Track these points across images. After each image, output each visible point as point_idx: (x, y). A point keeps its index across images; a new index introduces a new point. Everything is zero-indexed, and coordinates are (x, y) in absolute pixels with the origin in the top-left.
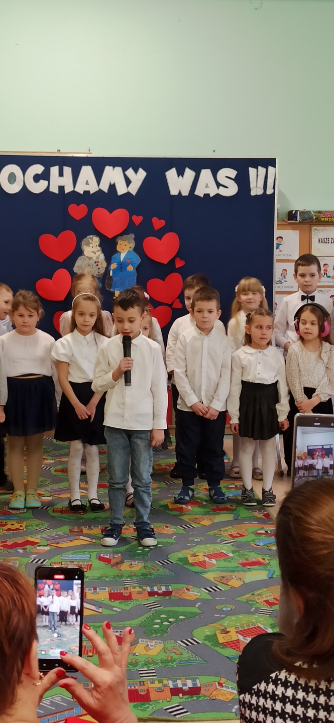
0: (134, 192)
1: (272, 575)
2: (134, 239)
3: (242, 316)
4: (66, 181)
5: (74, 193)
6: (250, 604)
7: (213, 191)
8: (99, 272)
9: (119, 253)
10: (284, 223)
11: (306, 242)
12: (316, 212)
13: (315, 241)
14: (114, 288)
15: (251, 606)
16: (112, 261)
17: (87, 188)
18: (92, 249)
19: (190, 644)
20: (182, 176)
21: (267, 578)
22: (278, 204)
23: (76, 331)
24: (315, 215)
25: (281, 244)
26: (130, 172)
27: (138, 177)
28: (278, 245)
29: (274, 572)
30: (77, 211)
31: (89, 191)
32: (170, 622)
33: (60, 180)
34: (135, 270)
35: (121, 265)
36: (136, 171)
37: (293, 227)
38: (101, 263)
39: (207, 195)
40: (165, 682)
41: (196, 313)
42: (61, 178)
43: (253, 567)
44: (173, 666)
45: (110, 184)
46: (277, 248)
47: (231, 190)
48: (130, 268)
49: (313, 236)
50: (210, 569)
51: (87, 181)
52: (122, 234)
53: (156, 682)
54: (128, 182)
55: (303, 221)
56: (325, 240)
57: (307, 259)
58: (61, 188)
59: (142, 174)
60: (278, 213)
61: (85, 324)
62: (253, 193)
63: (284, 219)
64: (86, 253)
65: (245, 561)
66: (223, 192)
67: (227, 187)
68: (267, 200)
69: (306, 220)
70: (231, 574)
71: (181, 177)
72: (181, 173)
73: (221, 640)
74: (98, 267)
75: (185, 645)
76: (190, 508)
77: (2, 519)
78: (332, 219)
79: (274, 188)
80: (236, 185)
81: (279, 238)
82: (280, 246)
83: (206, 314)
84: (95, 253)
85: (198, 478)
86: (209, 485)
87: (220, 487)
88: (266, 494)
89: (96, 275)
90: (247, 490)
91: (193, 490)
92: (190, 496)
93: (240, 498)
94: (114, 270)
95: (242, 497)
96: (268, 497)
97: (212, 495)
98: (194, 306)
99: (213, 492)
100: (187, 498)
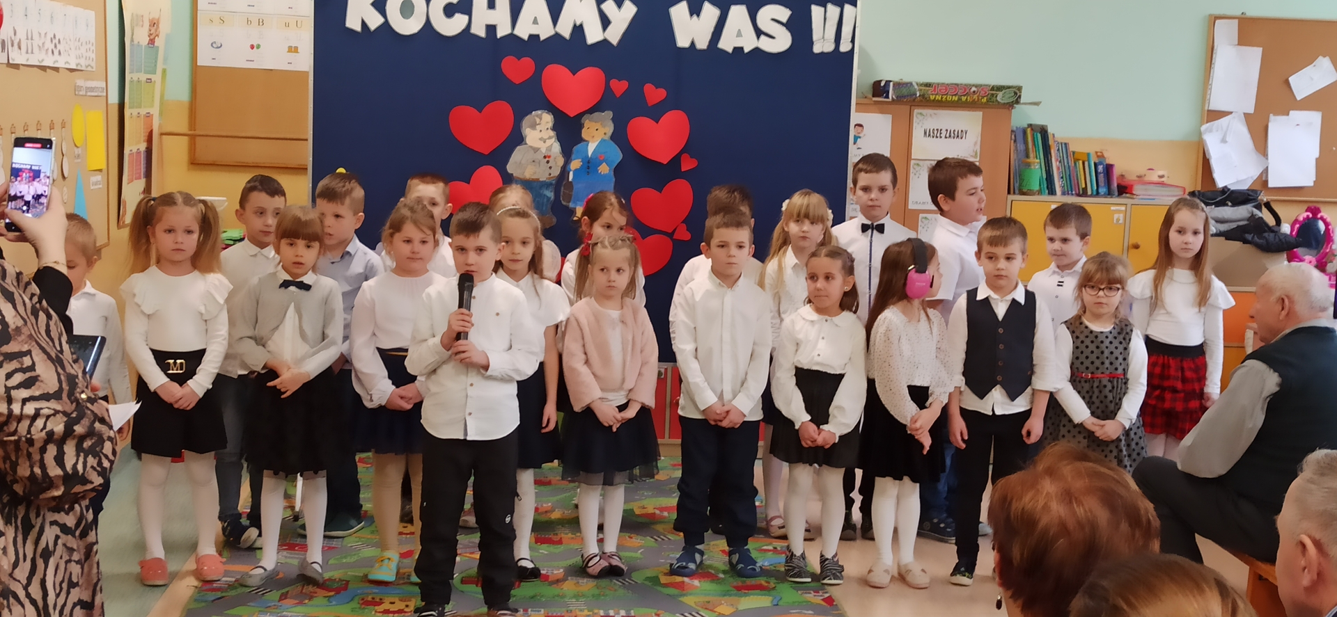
0: (614, 40)
2: (613, 120)
4: (500, 17)
5: (512, 37)
7: (749, 42)
8: (550, 174)
9: (585, 143)
10: (867, 101)
11: (903, 133)
12: (921, 85)
13: (918, 133)
14: (574, 202)
16: (573, 156)
17: (534, 31)
18: (540, 133)
20: (698, 15)
22: (858, 69)
24: (920, 90)
25: (860, 137)
26: (609, 6)
27: (623, 15)
28: (856, 138)
30: (516, 69)
31: (538, 36)
33: (489, 15)
34: (613, 173)
35: (588, 162)
36: (619, 5)
37: (881, 108)
38: (555, 158)
39: (738, 50)
41: (714, 249)
42: (491, 11)
45: (575, 25)
46: (855, 143)
47: (780, 42)
48: (604, 169)
49: (915, 124)
51: (536, 18)
52: (591, 111)
54: (605, 22)
55: (899, 100)
56: (936, 132)
57: (874, 162)
58: (491, 29)
59: (629, 9)
60: (857, 84)
61: (516, 259)
62: (817, 49)
63: (866, 95)
64: (529, 140)
66: (767, 45)
67: (772, 37)
68: (841, 62)
69: (904, 97)
71: (695, 16)
72: (695, 10)
74: (549, 165)
76: (696, 582)
77: (375, 593)
78: (949, 98)
79: (853, 41)
80: (789, 34)
81: (860, 126)
82: (859, 139)
83: (734, 251)
84: (545, 142)
85: (710, 531)
86: (728, 545)
87: (748, 550)
88: (826, 563)
89: (545, 179)
90: (795, 556)
91: (702, 553)
92: (698, 563)
93: (783, 569)
94: (576, 171)
95: (787, 568)
96: (831, 569)
97: (735, 563)
98: (711, 236)
99: (736, 557)
100: (692, 566)
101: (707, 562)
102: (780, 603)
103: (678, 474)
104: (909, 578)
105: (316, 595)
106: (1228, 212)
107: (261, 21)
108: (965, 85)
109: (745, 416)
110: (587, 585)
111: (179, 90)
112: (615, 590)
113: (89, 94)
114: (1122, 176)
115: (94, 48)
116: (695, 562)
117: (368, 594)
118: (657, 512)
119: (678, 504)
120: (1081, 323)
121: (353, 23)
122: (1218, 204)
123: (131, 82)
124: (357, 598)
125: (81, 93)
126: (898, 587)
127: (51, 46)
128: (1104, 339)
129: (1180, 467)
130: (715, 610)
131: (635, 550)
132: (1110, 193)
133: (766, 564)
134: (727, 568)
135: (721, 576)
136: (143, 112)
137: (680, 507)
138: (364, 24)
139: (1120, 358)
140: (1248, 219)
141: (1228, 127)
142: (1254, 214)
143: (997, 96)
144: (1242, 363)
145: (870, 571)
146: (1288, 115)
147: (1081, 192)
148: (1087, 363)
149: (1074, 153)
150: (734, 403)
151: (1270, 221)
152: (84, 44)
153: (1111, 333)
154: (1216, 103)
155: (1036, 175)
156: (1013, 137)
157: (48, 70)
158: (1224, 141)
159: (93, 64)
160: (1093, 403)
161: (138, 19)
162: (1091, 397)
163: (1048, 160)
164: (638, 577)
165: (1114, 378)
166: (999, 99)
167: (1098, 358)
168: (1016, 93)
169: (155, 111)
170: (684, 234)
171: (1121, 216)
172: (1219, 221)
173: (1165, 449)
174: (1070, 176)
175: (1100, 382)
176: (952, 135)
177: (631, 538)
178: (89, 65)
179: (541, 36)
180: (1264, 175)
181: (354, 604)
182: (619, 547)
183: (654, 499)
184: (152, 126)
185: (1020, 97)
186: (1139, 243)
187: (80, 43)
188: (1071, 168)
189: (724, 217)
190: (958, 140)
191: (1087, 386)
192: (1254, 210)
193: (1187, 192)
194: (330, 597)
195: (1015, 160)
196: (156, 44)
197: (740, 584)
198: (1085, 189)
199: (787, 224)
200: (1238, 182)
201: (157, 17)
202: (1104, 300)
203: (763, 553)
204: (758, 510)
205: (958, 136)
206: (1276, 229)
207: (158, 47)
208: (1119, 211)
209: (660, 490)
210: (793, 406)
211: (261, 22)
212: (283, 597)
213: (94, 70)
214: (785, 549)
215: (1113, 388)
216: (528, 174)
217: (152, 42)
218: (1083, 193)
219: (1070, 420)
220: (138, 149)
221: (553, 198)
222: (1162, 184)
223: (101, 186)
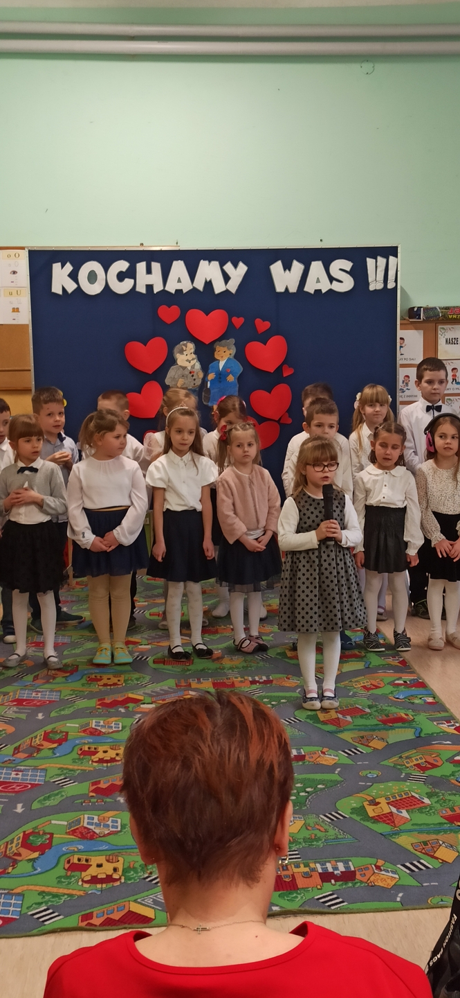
0: (233, 290)
1: (420, 734)
2: (235, 344)
3: (366, 431)
4: (155, 279)
5: (164, 292)
6: (399, 769)
7: (325, 286)
8: (195, 384)
9: (217, 361)
10: (406, 322)
11: (431, 343)
12: (443, 308)
13: (441, 341)
14: (211, 402)
15: (400, 771)
16: (210, 371)
17: (179, 287)
18: (186, 357)
19: (335, 819)
20: (290, 270)
21: (414, 737)
22: (400, 299)
23: (171, 453)
24: (442, 312)
26: (229, 267)
27: (238, 273)
29: (422, 730)
30: (169, 314)
31: (182, 290)
32: (308, 792)
33: (148, 278)
34: (237, 381)
35: (220, 374)
36: (235, 266)
37: (416, 326)
38: (197, 373)
39: (318, 292)
40: (312, 865)
41: (314, 428)
42: (149, 275)
43: (395, 725)
44: (319, 846)
45: (206, 281)
46: (401, 350)
47: (347, 284)
48: (231, 378)
49: (439, 336)
50: (345, 728)
51: (179, 278)
52: (220, 339)
53: (302, 866)
54: (227, 278)
55: (427, 320)
56: (454, 340)
57: (432, 363)
58: (150, 287)
59: (242, 268)
60: (400, 309)
61: (184, 442)
62: (372, 288)
64: (179, 362)
65: (385, 718)
66: (337, 287)
67: (341, 282)
68: (389, 295)
69: (431, 317)
70: (371, 733)
71: (287, 271)
72: (287, 267)
73: (371, 814)
74: (194, 378)
75: (329, 821)
77: (97, 673)
79: (396, 281)
80: (352, 278)
81: (403, 339)
83: (327, 429)
84: (190, 362)
88: (399, 636)
89: (191, 388)
90: (371, 633)
94: (212, 381)
95: (366, 642)
96: (401, 640)
102: (371, 666)
110: (238, 661)
112: (258, 663)
117: (92, 674)
121: (56, 289)
124: (85, 677)
131: (267, 634)
138: (64, 289)
145: (430, 639)
170: (287, 420)
181: (84, 681)
182: (259, 632)
194: (66, 677)
212: (36, 678)
216: (180, 384)
221: (197, 400)
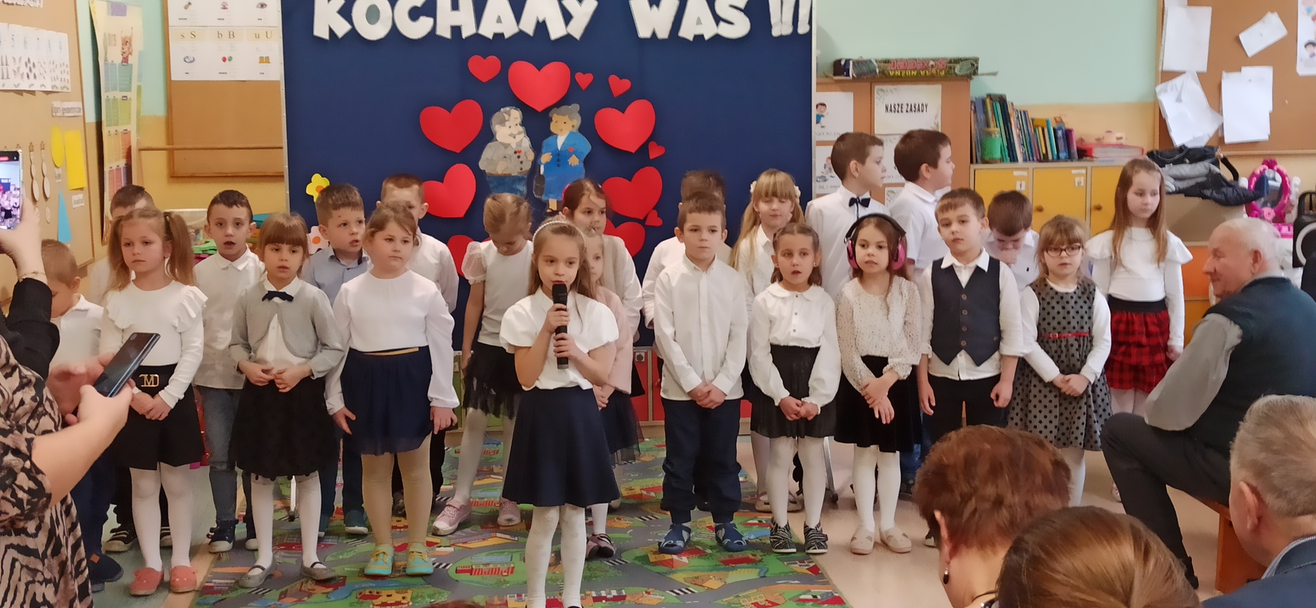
0: (577, 34)
2: (580, 112)
3: (760, 238)
4: (464, 18)
5: (477, 37)
7: (709, 30)
8: (521, 169)
9: (554, 136)
10: (827, 80)
11: (865, 111)
12: (880, 62)
13: (879, 108)
14: (546, 195)
16: (543, 150)
17: (499, 29)
18: (509, 129)
20: (658, 6)
22: (817, 48)
24: (879, 67)
25: (822, 116)
26: (571, 2)
27: (584, 9)
28: (819, 118)
30: (483, 67)
31: (503, 33)
33: (454, 17)
34: (582, 164)
35: (558, 155)
37: (842, 86)
38: (525, 153)
39: (699, 38)
41: (687, 234)
42: (455, 13)
45: (538, 22)
46: (817, 123)
47: (740, 27)
48: (574, 161)
49: (876, 100)
51: (499, 17)
52: (558, 104)
54: (567, 17)
55: (859, 77)
56: (897, 107)
58: (456, 30)
59: (591, 4)
60: (817, 64)
62: (775, 32)
63: (828, 74)
64: (499, 137)
66: (725, 31)
67: (730, 23)
68: (800, 43)
69: (865, 74)
71: (655, 7)
72: (654, 2)
74: (521, 159)
76: (685, 559)
77: (373, 587)
78: (908, 73)
79: (810, 23)
80: (748, 19)
81: (823, 105)
82: (822, 118)
83: (706, 234)
84: (515, 137)
85: (696, 509)
86: (714, 521)
87: (734, 525)
88: (811, 532)
89: (516, 174)
90: (780, 528)
91: (689, 531)
92: (685, 540)
93: (769, 542)
94: (546, 165)
95: (772, 540)
96: (815, 539)
97: (721, 538)
98: (684, 221)
99: (722, 533)
100: (680, 543)
101: (695, 539)
102: (767, 575)
103: (663, 454)
104: (890, 544)
105: (314, 592)
106: (1186, 169)
107: (231, 33)
108: (923, 59)
109: (726, 395)
111: (155, 105)
112: (606, 571)
113: (66, 115)
114: (1082, 140)
115: (68, 69)
116: (684, 540)
117: (365, 588)
118: (644, 492)
119: (664, 484)
120: (1046, 285)
121: (321, 31)
122: (1176, 162)
123: (108, 100)
124: (354, 594)
125: (58, 114)
126: (882, 552)
127: (25, 70)
128: (1069, 299)
129: (1147, 421)
130: (704, 585)
131: (624, 530)
132: (1070, 158)
133: (752, 537)
134: (715, 543)
135: (709, 551)
136: (121, 129)
137: (666, 486)
138: (331, 32)
139: (1086, 318)
140: (1207, 176)
141: (1182, 87)
142: (1212, 169)
143: (954, 69)
144: (1204, 316)
145: (853, 539)
146: (1240, 70)
147: (1042, 158)
148: (1054, 323)
149: (1033, 120)
150: (714, 383)
151: (1228, 176)
152: (58, 66)
153: (1075, 293)
154: (1169, 64)
155: (997, 144)
156: (973, 107)
157: (24, 93)
158: (1179, 100)
159: (69, 86)
160: (1063, 362)
161: (110, 38)
162: (1059, 357)
163: (1008, 127)
164: (628, 557)
165: (1080, 336)
166: (957, 71)
167: (1064, 318)
168: (973, 65)
169: (132, 128)
170: (655, 220)
171: (1082, 179)
172: (1177, 178)
173: (1134, 407)
174: (1030, 142)
175: (1067, 341)
176: (913, 108)
177: (620, 519)
178: (65, 87)
179: (505, 34)
180: (1220, 132)
181: (353, 599)
182: (608, 529)
183: (640, 481)
184: (130, 142)
185: (977, 68)
186: (1102, 205)
187: (54, 66)
188: (1031, 135)
189: (697, 202)
190: (918, 114)
191: (1054, 347)
192: (1212, 166)
193: (1145, 152)
194: (328, 593)
195: (976, 130)
196: (129, 62)
197: (727, 558)
198: (1046, 156)
199: (757, 205)
200: (1195, 139)
201: (129, 35)
202: (1067, 261)
203: (747, 527)
204: (742, 486)
205: (919, 110)
206: (1233, 184)
207: (131, 65)
208: (1080, 175)
209: (646, 470)
210: (772, 384)
211: (232, 35)
212: (283, 595)
213: (70, 91)
214: (770, 522)
215: (1079, 346)
216: (500, 169)
217: (125, 60)
218: (1044, 158)
219: (1041, 380)
220: (118, 166)
221: (525, 191)
222: (1121, 146)
223: (83, 204)
